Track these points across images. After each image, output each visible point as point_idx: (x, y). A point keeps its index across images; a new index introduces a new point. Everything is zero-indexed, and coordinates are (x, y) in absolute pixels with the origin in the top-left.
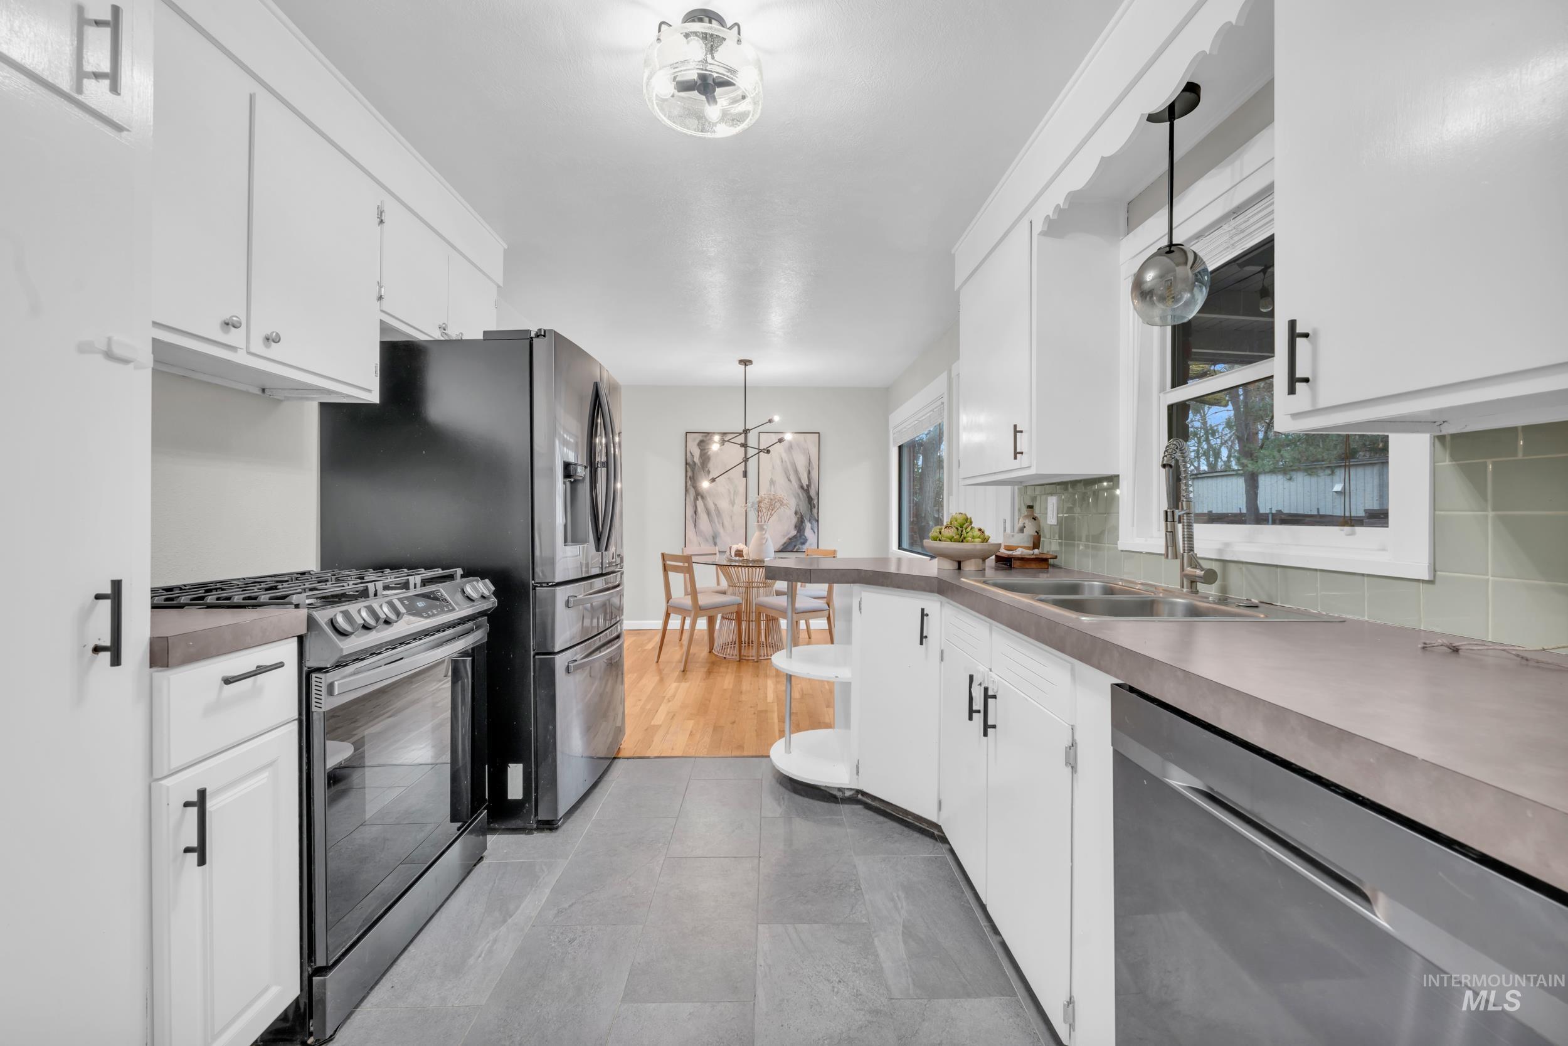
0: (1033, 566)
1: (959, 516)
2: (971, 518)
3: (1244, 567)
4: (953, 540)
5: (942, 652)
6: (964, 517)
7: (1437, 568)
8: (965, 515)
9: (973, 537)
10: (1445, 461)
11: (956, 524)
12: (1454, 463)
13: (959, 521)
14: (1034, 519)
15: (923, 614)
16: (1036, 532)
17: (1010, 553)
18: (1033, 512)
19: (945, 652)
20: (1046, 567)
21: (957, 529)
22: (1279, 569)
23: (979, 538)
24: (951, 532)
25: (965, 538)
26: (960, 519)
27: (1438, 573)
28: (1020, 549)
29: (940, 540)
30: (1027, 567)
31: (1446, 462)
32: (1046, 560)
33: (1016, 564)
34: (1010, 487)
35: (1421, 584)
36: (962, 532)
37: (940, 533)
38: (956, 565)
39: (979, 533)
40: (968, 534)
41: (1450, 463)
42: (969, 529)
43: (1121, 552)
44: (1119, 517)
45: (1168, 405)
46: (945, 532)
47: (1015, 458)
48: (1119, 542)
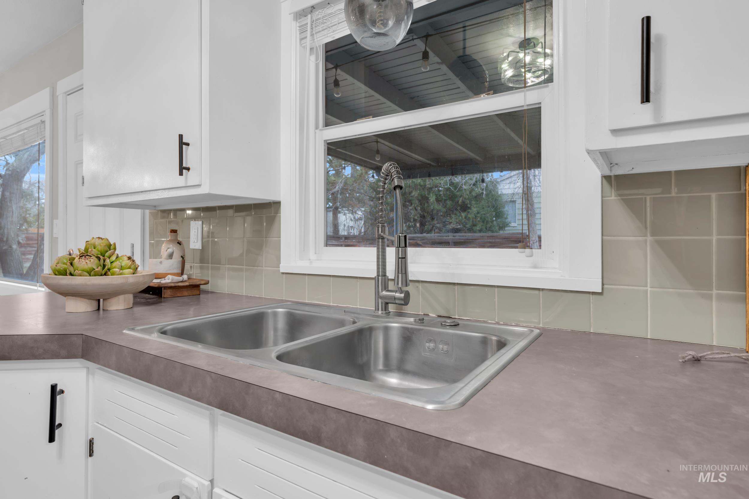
0: (186, 293)
1: (97, 242)
2: (115, 244)
3: (420, 285)
4: (92, 273)
5: (91, 442)
6: (104, 243)
7: (604, 282)
8: (107, 240)
9: (121, 268)
10: (611, 196)
11: (95, 252)
12: (619, 198)
13: (99, 248)
14: (179, 243)
15: (54, 391)
16: (182, 257)
17: (158, 281)
18: (177, 236)
19: (95, 442)
20: (198, 293)
21: (99, 259)
22: (456, 287)
23: (130, 268)
24: (91, 263)
25: (109, 270)
26: (100, 244)
27: (605, 286)
28: (170, 277)
29: (71, 274)
30: (179, 295)
31: (613, 197)
32: (196, 287)
33: (166, 293)
34: (140, 210)
35: (591, 295)
36: (104, 261)
37: (71, 264)
38: (95, 304)
39: (129, 263)
40: (114, 264)
41: (616, 198)
42: (113, 258)
43: (282, 275)
44: (280, 240)
45: (325, 141)
46: (81, 263)
47: (181, 174)
48: (280, 265)
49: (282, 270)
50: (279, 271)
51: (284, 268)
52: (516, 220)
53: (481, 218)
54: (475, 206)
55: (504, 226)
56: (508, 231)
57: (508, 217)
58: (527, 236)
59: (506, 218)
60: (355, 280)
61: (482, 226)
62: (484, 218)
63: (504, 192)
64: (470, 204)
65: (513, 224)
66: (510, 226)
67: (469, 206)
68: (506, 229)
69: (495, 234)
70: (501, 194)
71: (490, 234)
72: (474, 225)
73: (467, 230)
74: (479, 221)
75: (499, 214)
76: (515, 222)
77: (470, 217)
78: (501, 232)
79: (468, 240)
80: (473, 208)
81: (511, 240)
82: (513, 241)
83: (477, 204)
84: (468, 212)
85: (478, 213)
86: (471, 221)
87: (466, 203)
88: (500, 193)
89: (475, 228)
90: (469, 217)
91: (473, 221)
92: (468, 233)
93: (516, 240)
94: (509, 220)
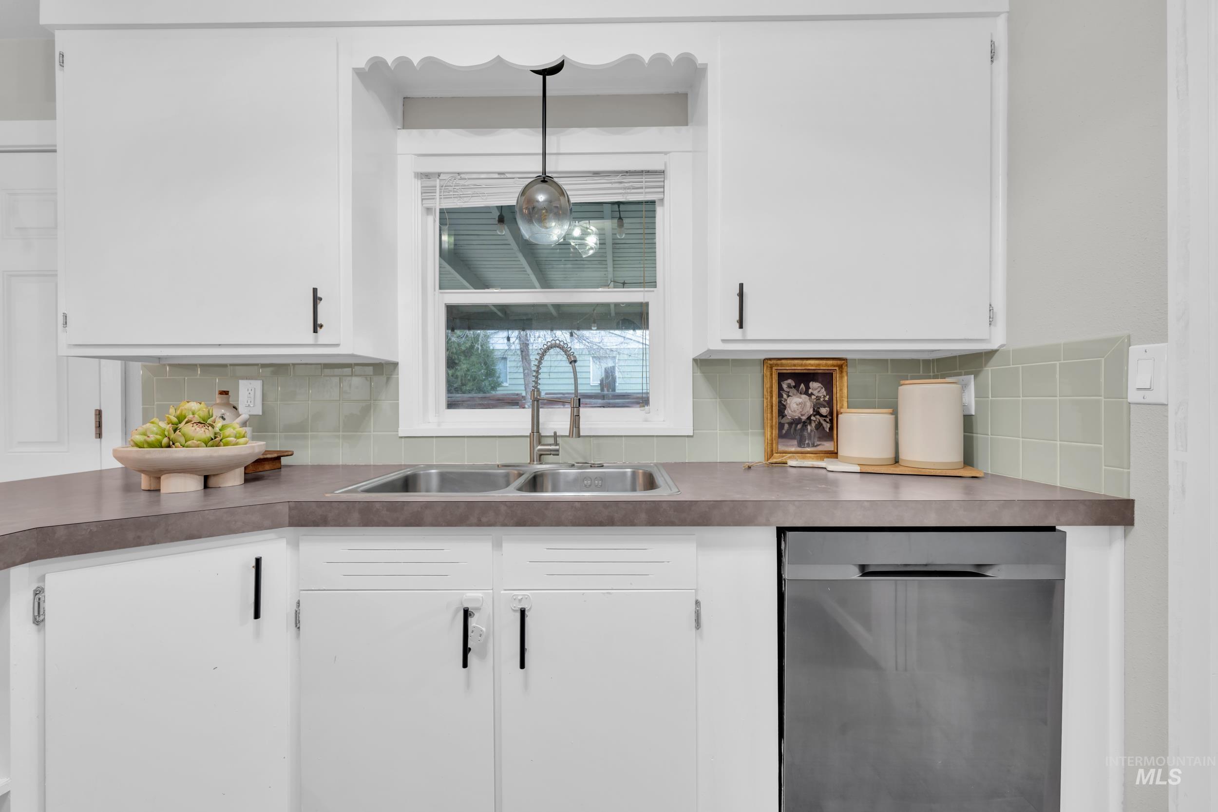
0: (267, 467)
7: (699, 428)
12: (702, 374)
14: (235, 408)
18: (229, 398)
20: (280, 466)
22: (592, 439)
27: (700, 431)
30: (260, 469)
31: (698, 373)
32: (279, 459)
35: (686, 438)
43: (401, 439)
44: (398, 404)
45: (445, 304)
46: (197, 432)
47: (315, 331)
48: (399, 429)
49: (401, 434)
50: (398, 434)
51: (404, 430)
52: (507, 379)
53: (471, 376)
54: (465, 362)
55: (495, 385)
56: (500, 392)
57: (501, 376)
58: (523, 397)
59: (499, 377)
60: (494, 439)
61: (473, 385)
62: (475, 377)
63: (497, 347)
64: (458, 360)
65: (505, 384)
66: (502, 386)
67: (457, 361)
68: (498, 389)
69: (488, 395)
70: (493, 350)
71: (481, 395)
72: (463, 385)
73: (454, 389)
74: (469, 380)
75: (490, 373)
76: (507, 382)
77: (459, 374)
78: (494, 393)
79: (454, 402)
80: (462, 365)
81: (505, 401)
82: (506, 402)
83: (466, 360)
84: (457, 369)
85: (468, 370)
86: (459, 379)
87: (453, 358)
88: (491, 348)
89: (464, 388)
90: (457, 375)
91: (462, 380)
92: (455, 393)
93: (510, 401)
94: (501, 380)
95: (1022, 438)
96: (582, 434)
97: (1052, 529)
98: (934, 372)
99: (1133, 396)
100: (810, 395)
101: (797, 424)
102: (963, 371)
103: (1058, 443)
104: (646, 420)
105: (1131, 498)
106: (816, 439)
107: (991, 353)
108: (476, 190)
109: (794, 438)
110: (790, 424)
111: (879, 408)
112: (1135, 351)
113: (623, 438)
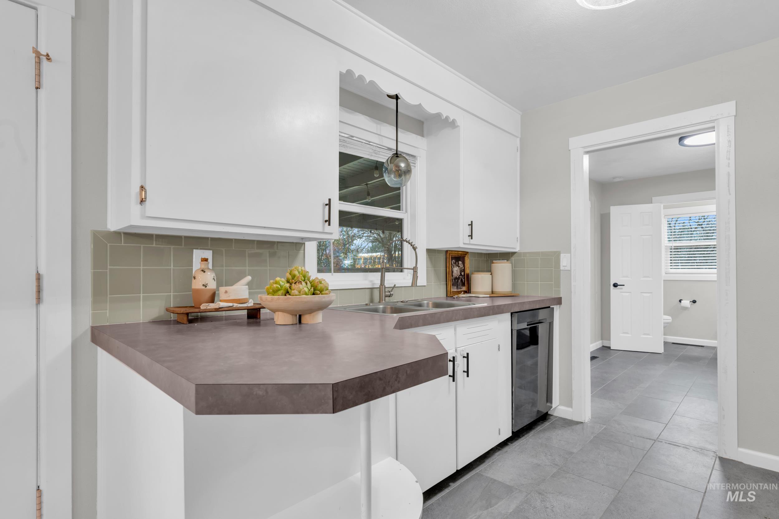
60: (365, 289)
95: (527, 282)
96: (417, 285)
97: (549, 307)
98: (486, 258)
99: (562, 268)
100: (459, 267)
101: (456, 279)
102: (501, 259)
103: (539, 282)
104: (404, 279)
105: (561, 296)
106: (461, 286)
107: (514, 253)
108: (343, 143)
109: (455, 286)
110: (454, 279)
111: (486, 272)
112: (562, 255)
113: (403, 288)
